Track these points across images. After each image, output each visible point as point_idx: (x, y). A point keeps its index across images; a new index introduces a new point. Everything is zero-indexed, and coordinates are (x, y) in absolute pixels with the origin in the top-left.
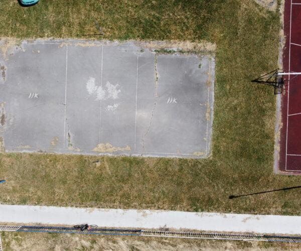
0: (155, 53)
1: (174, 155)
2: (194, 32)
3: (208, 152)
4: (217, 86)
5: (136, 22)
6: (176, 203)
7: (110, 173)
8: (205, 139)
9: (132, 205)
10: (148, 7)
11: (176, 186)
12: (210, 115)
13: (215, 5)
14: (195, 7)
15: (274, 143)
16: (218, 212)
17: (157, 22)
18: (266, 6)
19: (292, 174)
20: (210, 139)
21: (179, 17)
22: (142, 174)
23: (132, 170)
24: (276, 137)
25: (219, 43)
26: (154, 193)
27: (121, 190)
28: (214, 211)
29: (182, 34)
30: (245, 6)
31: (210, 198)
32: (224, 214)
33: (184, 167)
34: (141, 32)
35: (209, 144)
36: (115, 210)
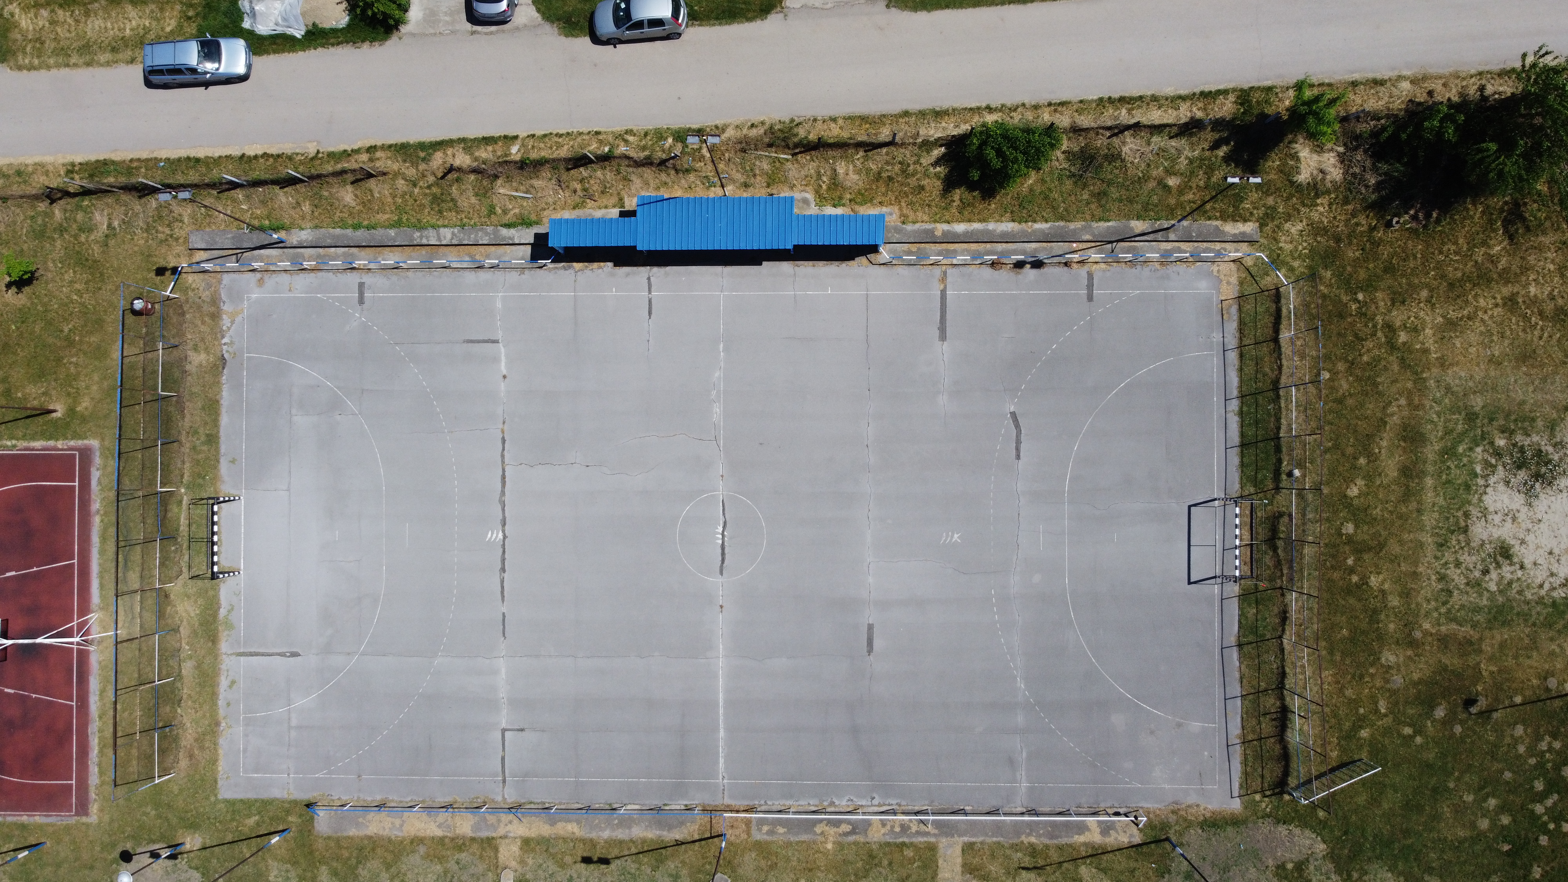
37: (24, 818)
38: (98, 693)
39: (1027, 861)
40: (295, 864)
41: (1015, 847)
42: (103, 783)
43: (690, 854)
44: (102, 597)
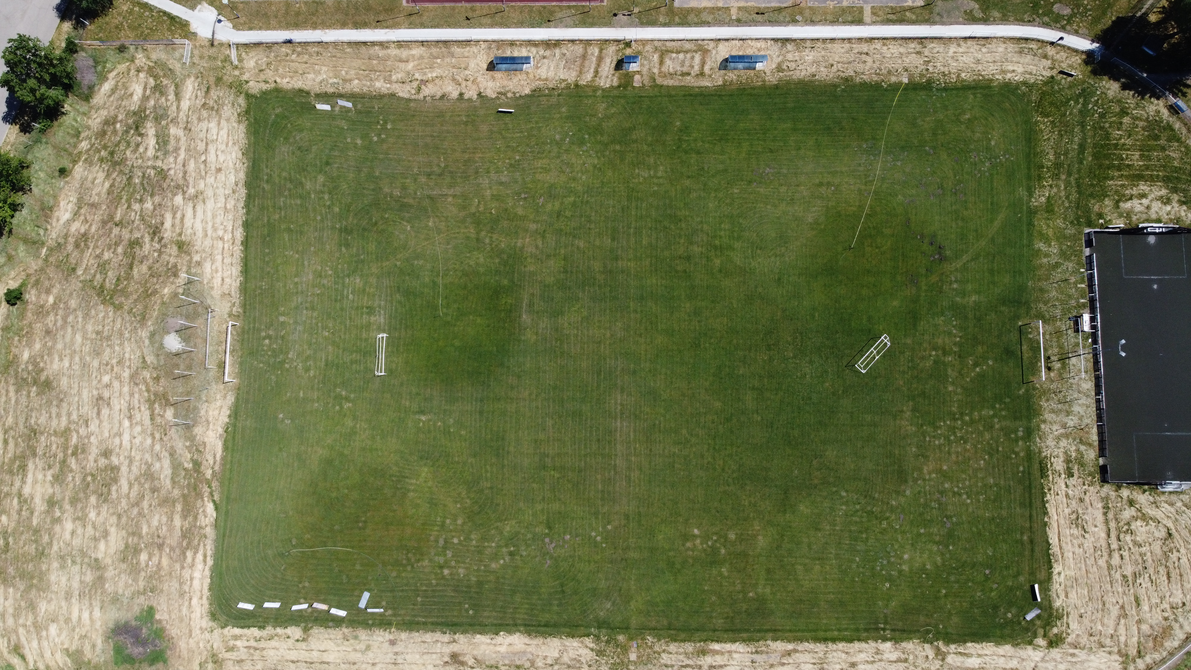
6: (345, 25)
7: (305, 10)
11: (345, 15)
19: (413, 5)
22: (324, 10)
23: (319, 7)
28: (368, 28)
31: (365, 21)
32: (373, 29)
33: (349, 5)
39: (890, 11)
40: (668, 16)
41: (887, 7)
43: (789, 10)
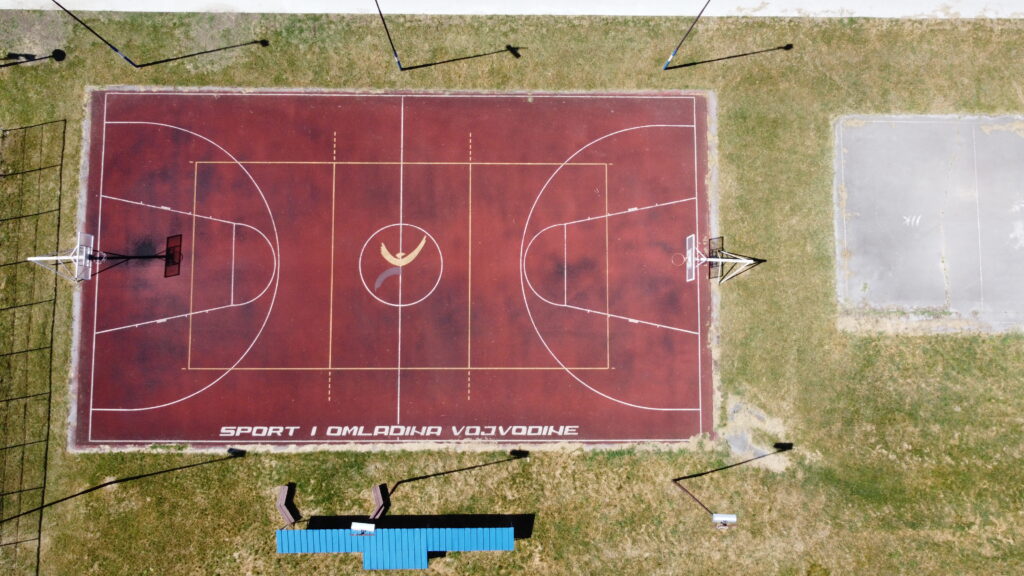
0: (951, 310)
1: (901, 121)
2: (879, 351)
3: (837, 126)
4: (831, 250)
5: (989, 369)
6: (889, 32)
7: (1015, 84)
8: (845, 151)
9: (970, 27)
10: (967, 399)
11: (892, 64)
12: (839, 195)
13: (842, 405)
14: (879, 399)
15: (719, 147)
16: (813, 19)
17: (949, 370)
18: (744, 407)
19: (683, 92)
20: (835, 152)
21: (909, 380)
22: (956, 83)
23: (974, 91)
24: (716, 158)
25: (832, 332)
26: (932, 50)
27: (991, 53)
28: (820, 21)
29: (901, 347)
30: (784, 404)
31: (828, 43)
32: (802, 15)
33: (880, 98)
34: (979, 351)
35: (836, 142)
36: (1000, 16)
37: (155, 89)
38: (79, 206)
42: (78, 121)
44: (70, 298)
